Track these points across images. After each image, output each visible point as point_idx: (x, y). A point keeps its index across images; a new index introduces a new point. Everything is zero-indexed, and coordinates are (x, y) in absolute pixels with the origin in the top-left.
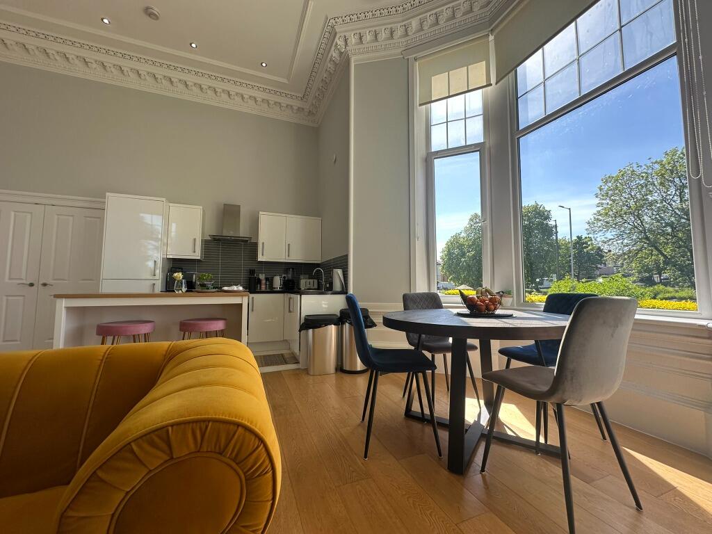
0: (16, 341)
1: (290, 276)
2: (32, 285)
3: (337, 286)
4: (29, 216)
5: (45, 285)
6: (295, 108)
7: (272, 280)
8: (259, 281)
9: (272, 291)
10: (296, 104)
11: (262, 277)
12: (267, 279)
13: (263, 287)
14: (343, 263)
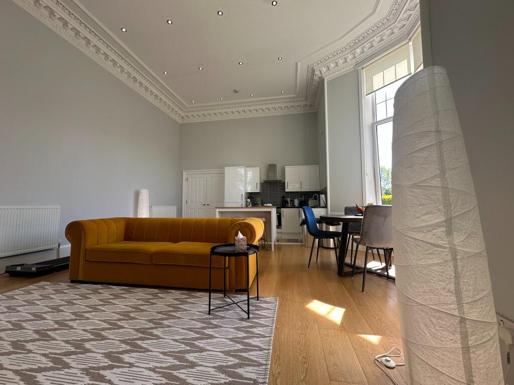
1: (303, 199)
2: (204, 205)
3: (322, 204)
5: (208, 205)
6: (302, 106)
7: (294, 201)
8: (287, 202)
9: (293, 207)
10: (302, 103)
11: (289, 200)
12: (291, 201)
13: (289, 205)
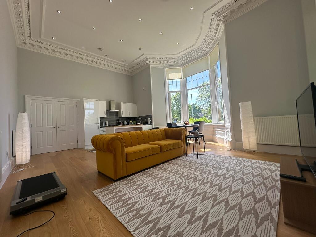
0: (51, 146)
2: (54, 127)
3: (149, 122)
4: (51, 105)
5: (59, 127)
6: (127, 71)
7: (124, 122)
10: (127, 69)
11: (121, 121)
14: (151, 117)
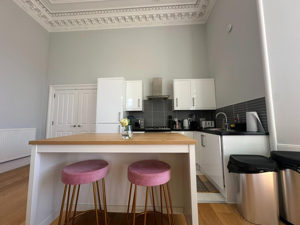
1: (194, 119)
2: (75, 126)
4: (74, 95)
5: (79, 126)
7: (183, 122)
8: (175, 123)
10: (191, 11)
11: (176, 120)
12: (179, 121)
13: (177, 126)
